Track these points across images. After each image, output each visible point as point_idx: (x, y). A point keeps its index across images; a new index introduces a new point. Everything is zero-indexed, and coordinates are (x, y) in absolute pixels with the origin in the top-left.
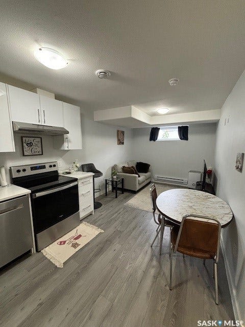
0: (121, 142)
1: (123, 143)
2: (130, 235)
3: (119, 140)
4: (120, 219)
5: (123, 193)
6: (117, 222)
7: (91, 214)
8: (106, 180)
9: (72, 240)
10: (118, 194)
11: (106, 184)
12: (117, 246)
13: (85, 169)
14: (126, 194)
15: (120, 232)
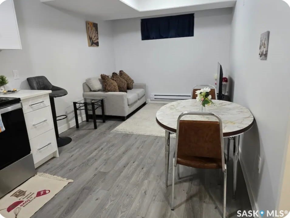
0: (94, 43)
1: (97, 44)
2: (119, 175)
3: (90, 39)
4: (104, 157)
5: (104, 122)
6: (98, 162)
7: (54, 158)
8: (75, 104)
9: (25, 200)
10: (97, 124)
11: (76, 109)
12: (100, 193)
13: (35, 85)
14: (109, 123)
15: (105, 174)
